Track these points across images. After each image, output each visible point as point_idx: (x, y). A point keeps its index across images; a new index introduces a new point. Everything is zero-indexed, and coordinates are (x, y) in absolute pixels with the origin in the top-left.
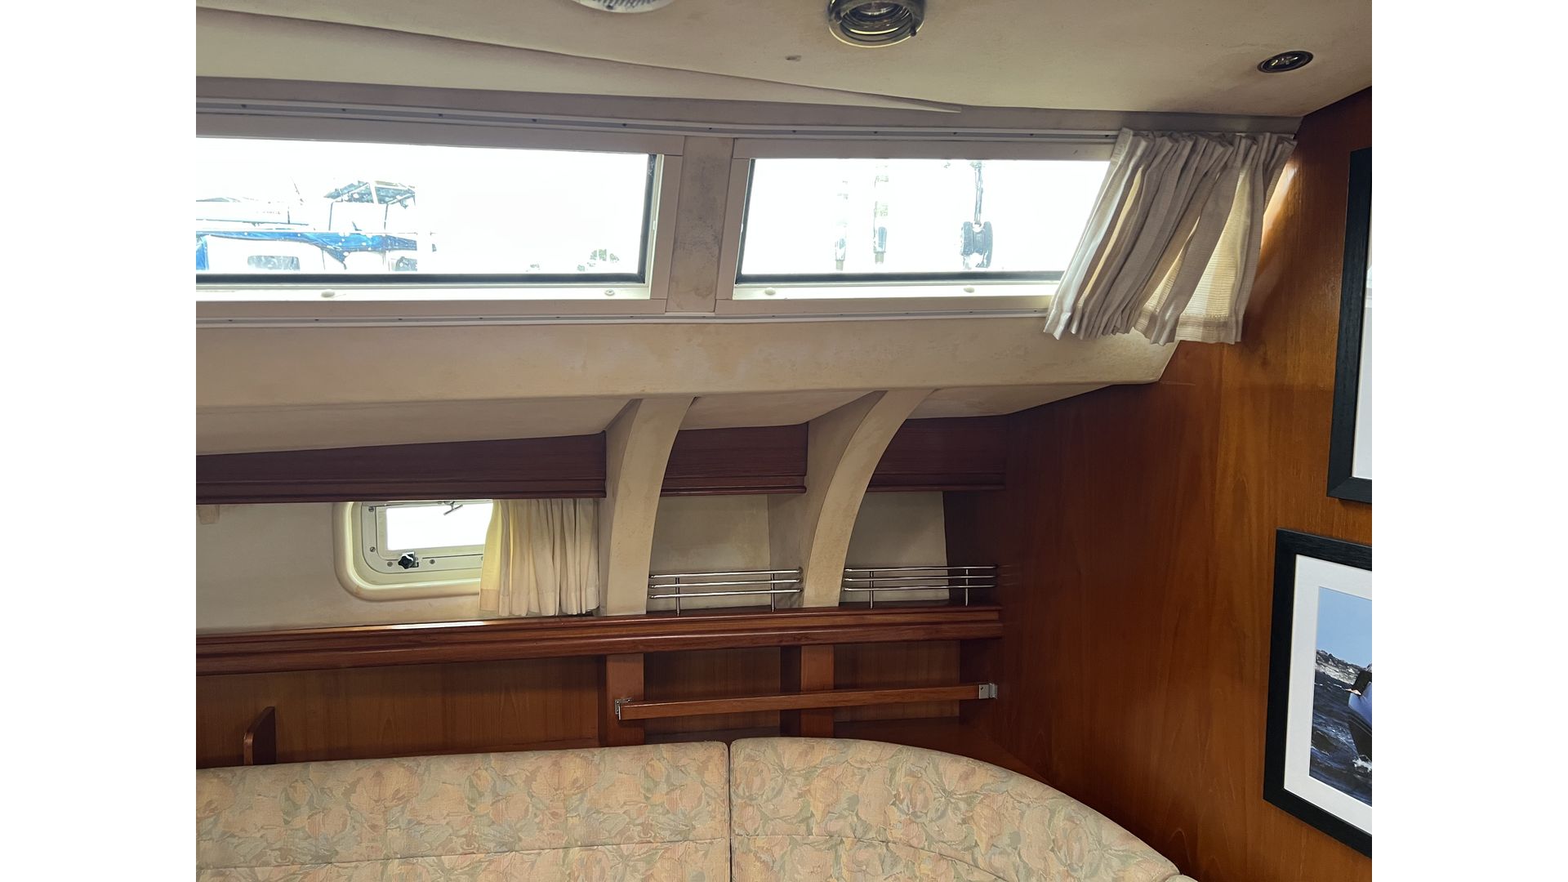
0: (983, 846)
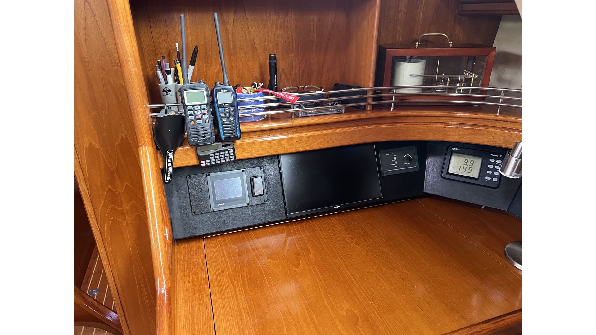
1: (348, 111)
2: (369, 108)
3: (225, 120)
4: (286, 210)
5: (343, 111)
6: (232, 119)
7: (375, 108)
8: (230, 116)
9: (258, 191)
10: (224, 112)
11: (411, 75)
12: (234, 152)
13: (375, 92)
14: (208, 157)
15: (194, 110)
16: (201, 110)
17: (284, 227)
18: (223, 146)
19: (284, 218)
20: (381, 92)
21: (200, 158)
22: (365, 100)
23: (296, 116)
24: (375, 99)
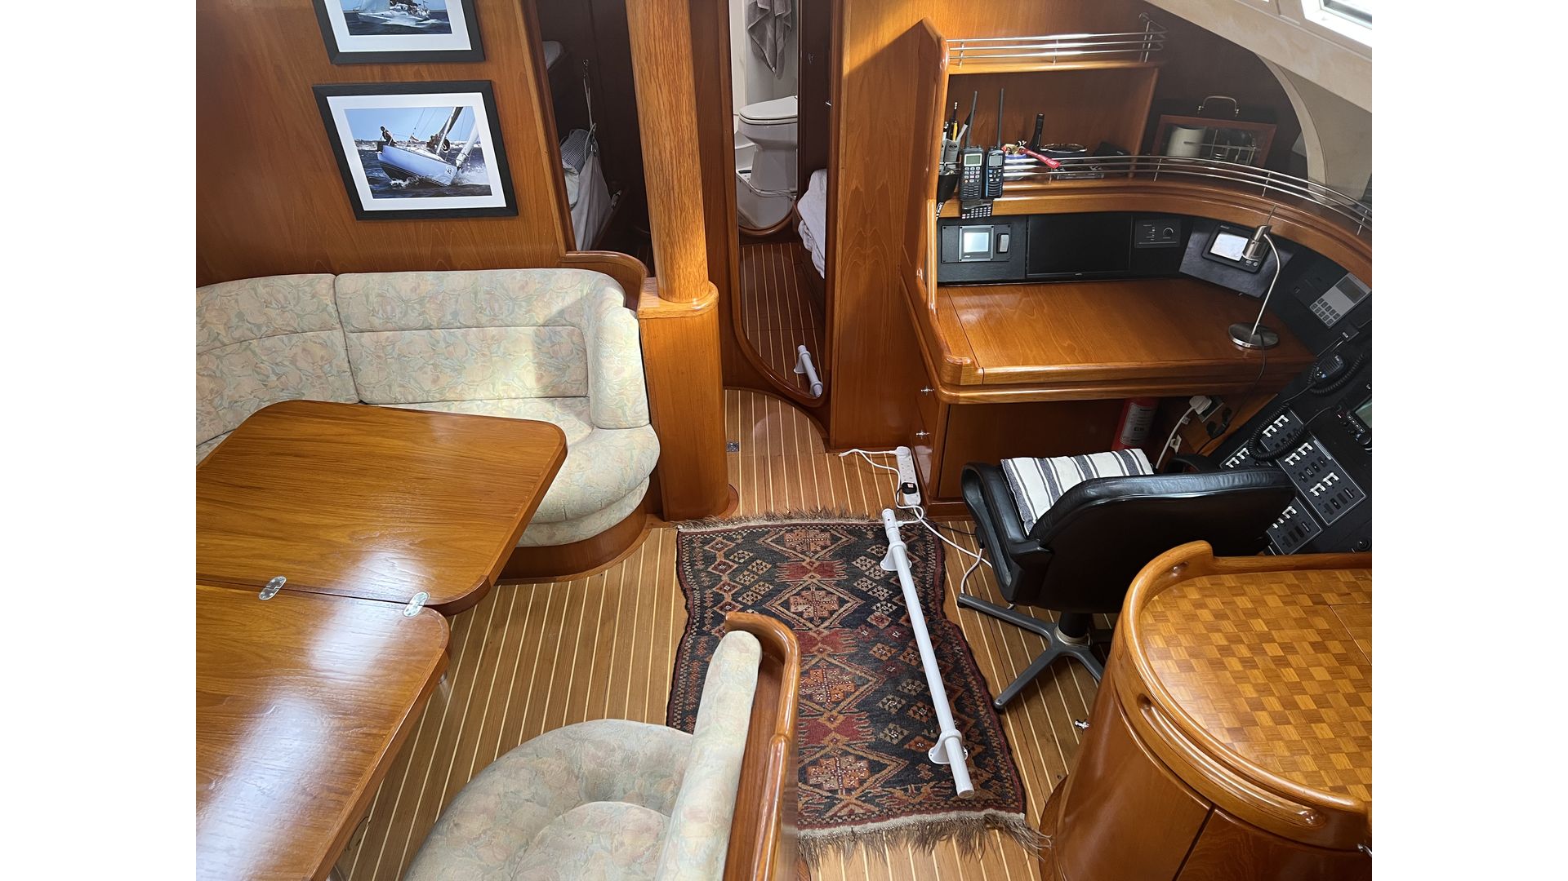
0: (223, 333)
1: (1108, 177)
2: (1131, 175)
3: (992, 180)
4: (1026, 271)
5: (1103, 176)
6: (998, 180)
7: (1136, 176)
8: (997, 177)
9: (1004, 247)
10: (993, 173)
11: (1185, 143)
12: (991, 209)
13: (1139, 160)
14: (969, 211)
15: (970, 171)
16: (975, 171)
17: (1022, 288)
18: (984, 203)
19: (1023, 278)
20: (1147, 160)
21: (962, 212)
22: (1128, 167)
23: (1054, 178)
24: (1138, 167)
